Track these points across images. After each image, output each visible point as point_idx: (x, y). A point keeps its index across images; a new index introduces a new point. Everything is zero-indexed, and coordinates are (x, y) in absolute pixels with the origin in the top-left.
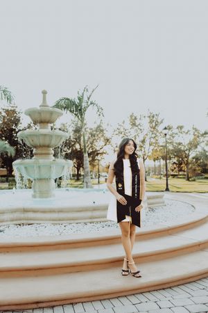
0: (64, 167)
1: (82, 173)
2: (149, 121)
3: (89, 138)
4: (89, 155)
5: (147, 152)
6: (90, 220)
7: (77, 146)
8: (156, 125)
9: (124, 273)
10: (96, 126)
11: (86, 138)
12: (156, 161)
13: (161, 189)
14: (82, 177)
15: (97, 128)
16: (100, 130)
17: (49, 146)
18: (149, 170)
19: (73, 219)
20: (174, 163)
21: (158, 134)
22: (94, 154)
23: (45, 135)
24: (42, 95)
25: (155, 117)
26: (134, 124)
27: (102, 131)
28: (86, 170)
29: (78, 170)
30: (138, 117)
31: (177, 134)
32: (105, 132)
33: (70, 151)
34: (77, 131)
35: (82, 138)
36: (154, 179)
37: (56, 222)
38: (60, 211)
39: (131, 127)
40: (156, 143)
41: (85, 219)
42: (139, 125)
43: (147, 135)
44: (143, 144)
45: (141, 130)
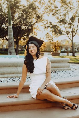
27: (34, 9)
32: (37, 9)
39: (60, 4)
42: (69, 3)
43: (76, 13)
44: (73, 22)
45: (71, 8)
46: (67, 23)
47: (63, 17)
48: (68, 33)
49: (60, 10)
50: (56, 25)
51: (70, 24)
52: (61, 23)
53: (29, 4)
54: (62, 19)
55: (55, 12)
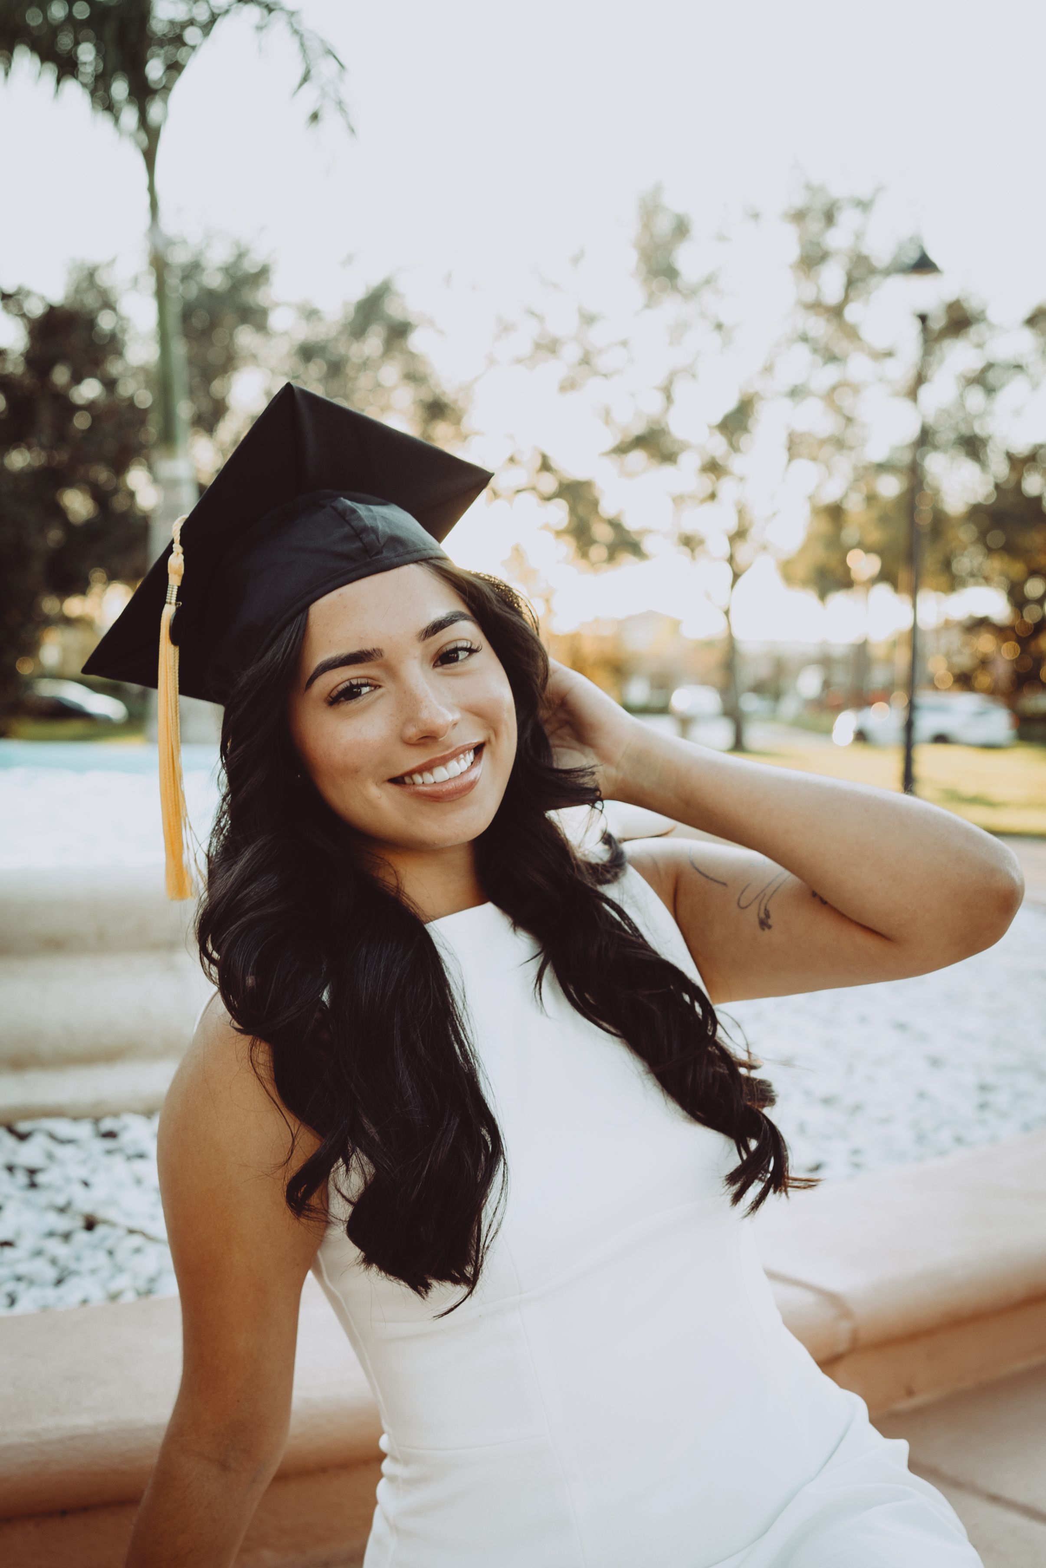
12: (838, 599)
26: (662, 275)
31: (1019, 367)
39: (637, 292)
40: (839, 443)
44: (734, 447)
46: (690, 462)
47: (653, 405)
49: (624, 344)
52: (636, 458)
53: (358, 293)
55: (586, 360)
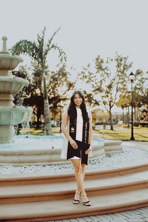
0: (23, 113)
1: (43, 121)
2: (116, 64)
3: (51, 82)
4: (50, 101)
5: (114, 98)
6: (48, 163)
7: (38, 91)
8: (124, 69)
9: (75, 202)
10: (58, 69)
11: (47, 82)
12: (125, 109)
13: (126, 138)
14: (42, 125)
15: (60, 71)
16: (63, 73)
17: (9, 93)
18: (117, 118)
19: (32, 162)
20: (144, 111)
21: (126, 79)
22: (56, 100)
23: (5, 82)
24: (2, 41)
25: (124, 60)
26: (100, 68)
27: (64, 75)
28: (47, 117)
29: (39, 117)
30: (105, 61)
31: (146, 79)
32: (68, 75)
33: (29, 96)
34: (38, 74)
35: (43, 82)
36: (121, 128)
37: (16, 164)
38: (21, 154)
39: (96, 70)
41: (44, 162)
42: (106, 68)
43: (114, 79)
45: (108, 74)
46: (104, 92)
47: (99, 84)
48: (105, 103)
49: (95, 77)
50: (91, 94)
51: (108, 92)
52: (97, 92)
54: (97, 88)
55: (89, 79)
